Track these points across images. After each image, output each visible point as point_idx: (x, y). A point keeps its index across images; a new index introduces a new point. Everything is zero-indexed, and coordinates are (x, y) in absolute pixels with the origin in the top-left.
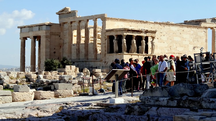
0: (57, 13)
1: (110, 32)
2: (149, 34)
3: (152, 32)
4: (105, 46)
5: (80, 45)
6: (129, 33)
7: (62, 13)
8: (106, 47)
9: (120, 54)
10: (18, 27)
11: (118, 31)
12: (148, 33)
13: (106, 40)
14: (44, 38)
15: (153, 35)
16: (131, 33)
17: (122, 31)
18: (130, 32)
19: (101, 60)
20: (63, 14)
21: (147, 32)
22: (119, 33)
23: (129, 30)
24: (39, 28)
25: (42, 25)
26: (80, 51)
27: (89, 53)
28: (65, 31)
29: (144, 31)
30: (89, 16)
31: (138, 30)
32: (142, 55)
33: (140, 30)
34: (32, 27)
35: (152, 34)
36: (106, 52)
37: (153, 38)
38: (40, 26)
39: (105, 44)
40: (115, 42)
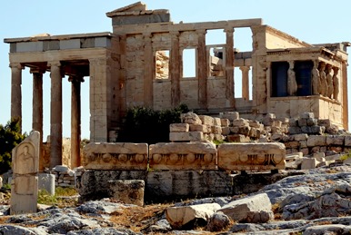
0: (109, 15)
4: (265, 82)
5: (181, 82)
7: (127, 13)
8: (266, 84)
10: (6, 41)
11: (301, 52)
13: (265, 70)
14: (101, 64)
18: (323, 55)
19: (254, 111)
20: (132, 15)
24: (81, 44)
25: (94, 37)
26: (182, 94)
27: (209, 97)
28: (128, 51)
30: (213, 23)
32: (331, 102)
34: (58, 40)
36: (269, 94)
38: (85, 38)
39: (265, 77)
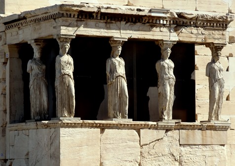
1: (16, 29)
2: (194, 30)
3: (208, 21)
4: (5, 89)
6: (86, 26)
8: (5, 95)
9: (47, 126)
11: (40, 20)
12: (185, 25)
15: (215, 37)
16: (97, 27)
17: (54, 17)
18: (91, 22)
21: (180, 22)
22: (46, 30)
23: (84, 16)
29: (164, 18)
31: (135, 13)
32: (156, 128)
33: (141, 13)
35: (206, 32)
36: (8, 118)
37: (216, 49)
39: (4, 80)
40: (34, 72)
